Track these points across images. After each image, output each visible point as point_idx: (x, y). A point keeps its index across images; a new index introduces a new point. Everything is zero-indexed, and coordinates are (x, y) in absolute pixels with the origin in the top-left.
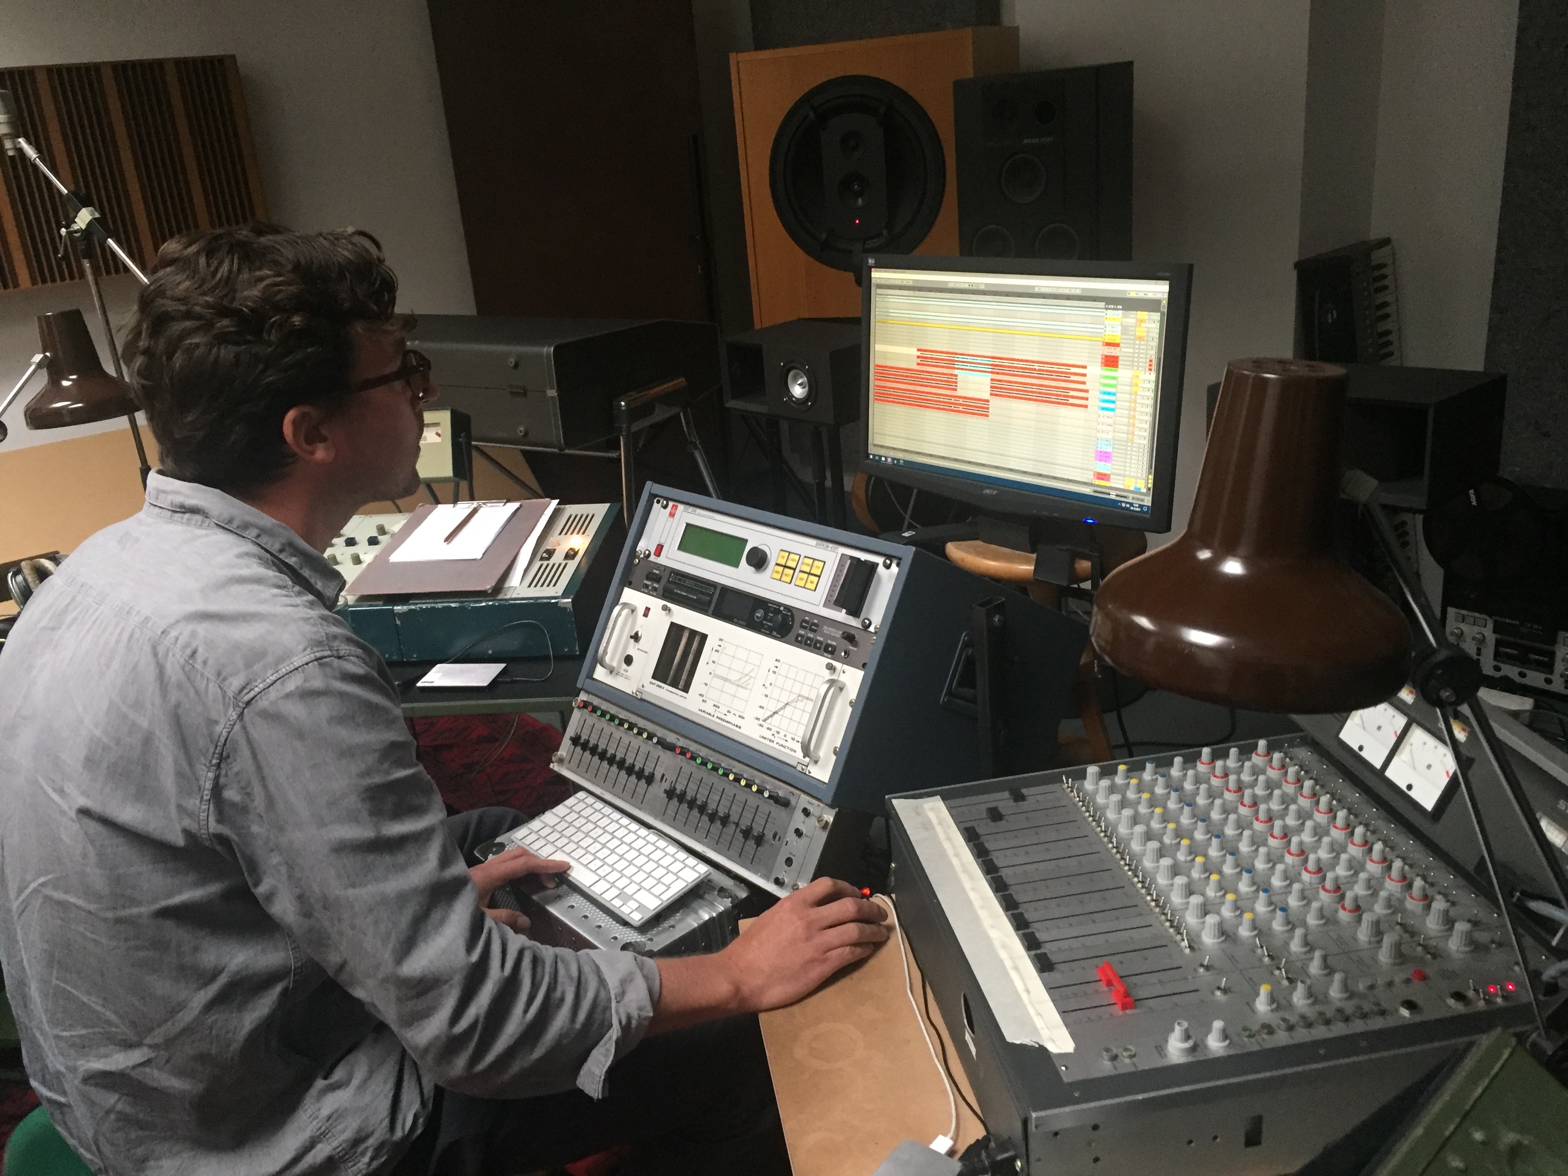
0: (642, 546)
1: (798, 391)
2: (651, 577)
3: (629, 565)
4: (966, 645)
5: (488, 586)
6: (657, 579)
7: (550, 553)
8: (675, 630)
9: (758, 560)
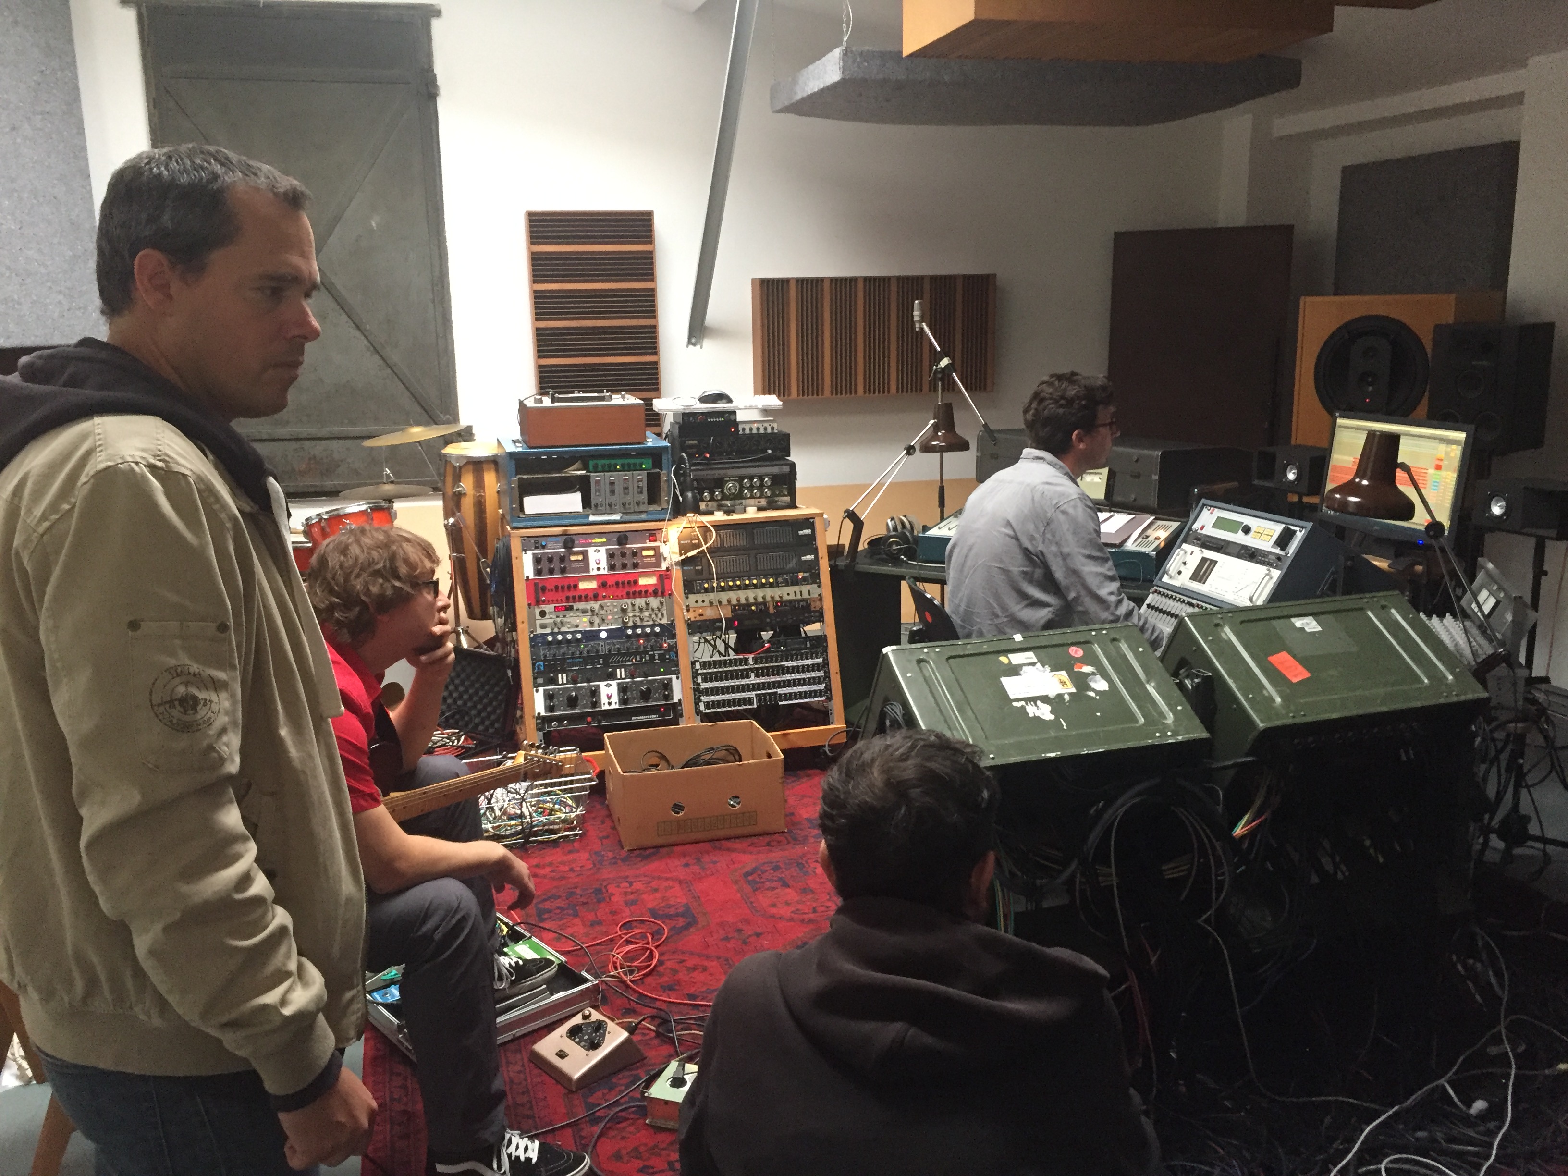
0: (1194, 527)
1: (1291, 476)
2: (1198, 539)
3: (1188, 534)
4: (1333, 573)
5: (1117, 542)
6: (1199, 539)
7: (1147, 537)
8: (1204, 560)
9: (1247, 530)
